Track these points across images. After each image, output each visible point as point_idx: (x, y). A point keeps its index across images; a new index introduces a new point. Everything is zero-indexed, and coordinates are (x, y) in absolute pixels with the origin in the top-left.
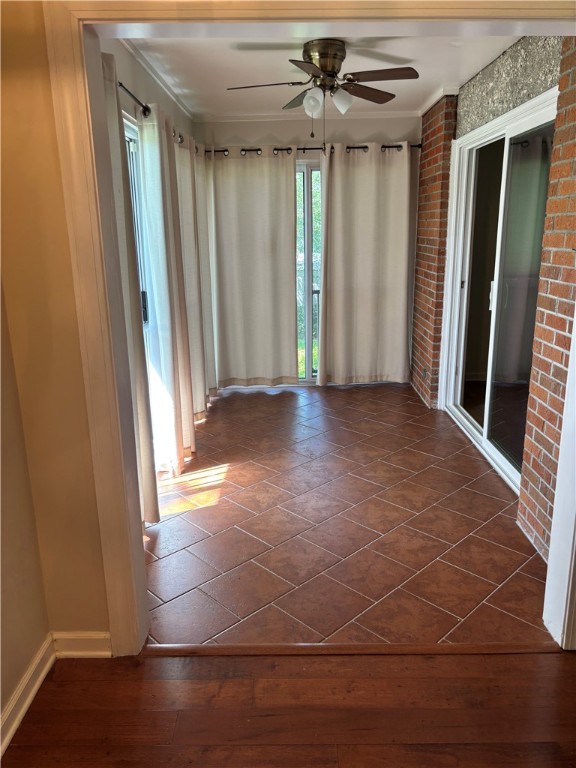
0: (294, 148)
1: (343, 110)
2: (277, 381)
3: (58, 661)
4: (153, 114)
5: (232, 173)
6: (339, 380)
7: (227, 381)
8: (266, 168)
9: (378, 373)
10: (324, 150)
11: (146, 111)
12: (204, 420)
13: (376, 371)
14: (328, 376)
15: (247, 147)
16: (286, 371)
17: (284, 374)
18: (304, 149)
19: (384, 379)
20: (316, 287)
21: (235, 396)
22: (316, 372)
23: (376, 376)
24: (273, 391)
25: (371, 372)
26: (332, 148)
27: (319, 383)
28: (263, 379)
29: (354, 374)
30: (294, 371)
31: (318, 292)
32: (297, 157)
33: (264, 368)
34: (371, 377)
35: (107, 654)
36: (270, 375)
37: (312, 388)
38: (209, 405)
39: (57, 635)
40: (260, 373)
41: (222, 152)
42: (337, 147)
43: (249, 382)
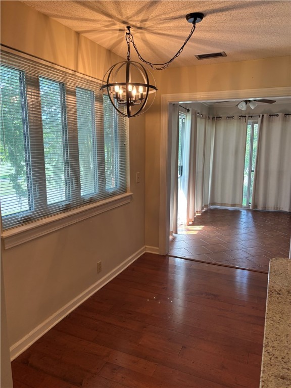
0: (247, 116)
1: (253, 108)
2: (233, 205)
3: (146, 253)
4: (190, 112)
5: (222, 126)
6: (260, 208)
7: (213, 203)
8: (235, 124)
9: (278, 206)
10: (259, 116)
11: (188, 110)
12: (200, 214)
13: (277, 206)
14: (255, 206)
15: (229, 116)
16: (237, 202)
17: (236, 203)
18: (252, 116)
19: (281, 209)
20: (252, 170)
21: (216, 209)
22: (250, 203)
23: (277, 208)
24: (231, 209)
25: (275, 206)
26: (263, 115)
27: (251, 208)
28: (227, 204)
29: (267, 206)
30: (241, 202)
31: (253, 171)
32: (248, 119)
33: (228, 200)
34: (274, 208)
35: (158, 253)
36: (230, 203)
37: (248, 210)
38: (203, 211)
39: (147, 246)
40: (226, 202)
41: (219, 118)
42: (265, 115)
43: (222, 205)
